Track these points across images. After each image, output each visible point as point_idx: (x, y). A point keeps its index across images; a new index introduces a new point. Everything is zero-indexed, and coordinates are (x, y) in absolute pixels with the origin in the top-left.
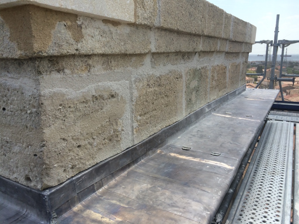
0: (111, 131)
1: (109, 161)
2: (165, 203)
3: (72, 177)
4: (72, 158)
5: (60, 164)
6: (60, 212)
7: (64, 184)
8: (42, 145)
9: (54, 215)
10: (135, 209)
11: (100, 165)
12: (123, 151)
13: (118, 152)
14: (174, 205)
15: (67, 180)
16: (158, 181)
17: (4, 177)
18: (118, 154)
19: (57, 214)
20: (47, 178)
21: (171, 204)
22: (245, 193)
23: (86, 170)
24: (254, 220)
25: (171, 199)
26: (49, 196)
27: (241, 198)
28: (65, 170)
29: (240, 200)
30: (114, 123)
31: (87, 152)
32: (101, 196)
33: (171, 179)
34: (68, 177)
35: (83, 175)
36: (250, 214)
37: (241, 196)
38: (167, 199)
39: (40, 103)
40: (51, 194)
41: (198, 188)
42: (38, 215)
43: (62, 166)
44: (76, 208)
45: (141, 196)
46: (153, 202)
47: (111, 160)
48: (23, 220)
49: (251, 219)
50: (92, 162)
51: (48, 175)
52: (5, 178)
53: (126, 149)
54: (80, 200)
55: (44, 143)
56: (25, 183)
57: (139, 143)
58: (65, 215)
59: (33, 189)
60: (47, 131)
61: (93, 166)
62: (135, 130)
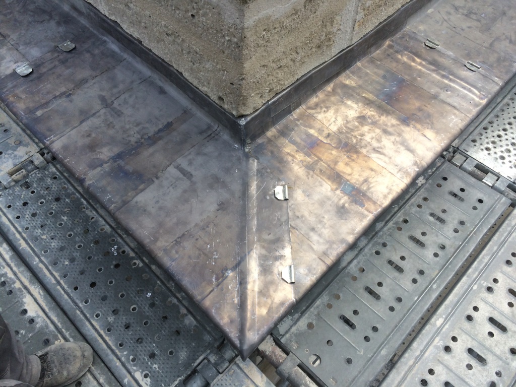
0: (322, 36)
1: (313, 74)
2: (371, 145)
3: (268, 101)
4: (270, 83)
5: (258, 92)
6: (254, 138)
7: (259, 111)
8: (241, 78)
9: (249, 141)
10: (335, 147)
11: (301, 81)
12: (334, 57)
13: (327, 60)
14: (380, 150)
15: (262, 106)
16: (371, 108)
17: (191, 83)
18: (326, 62)
19: (251, 140)
20: (244, 108)
21: (378, 148)
22: (506, 100)
23: (284, 90)
24: (494, 145)
25: (379, 141)
26: (245, 125)
27: (494, 108)
28: (261, 97)
29: (491, 111)
30: (328, 24)
31: (288, 71)
32: (298, 120)
33: (389, 107)
34: (264, 102)
35: (280, 98)
36: (494, 137)
37: (496, 104)
38: (374, 140)
39: (243, 36)
40: (248, 123)
41: (419, 130)
42: (232, 137)
43: (258, 94)
44: (270, 133)
45: (345, 128)
46: (357, 140)
47: (315, 73)
48: (216, 137)
49: (491, 144)
50: (292, 80)
51: (244, 104)
52: (193, 85)
53: (338, 53)
54: (274, 124)
55: (243, 76)
56: (217, 101)
57: (360, 39)
58: (260, 141)
59: (227, 112)
60: (247, 65)
61: (291, 85)
62: (357, 24)
